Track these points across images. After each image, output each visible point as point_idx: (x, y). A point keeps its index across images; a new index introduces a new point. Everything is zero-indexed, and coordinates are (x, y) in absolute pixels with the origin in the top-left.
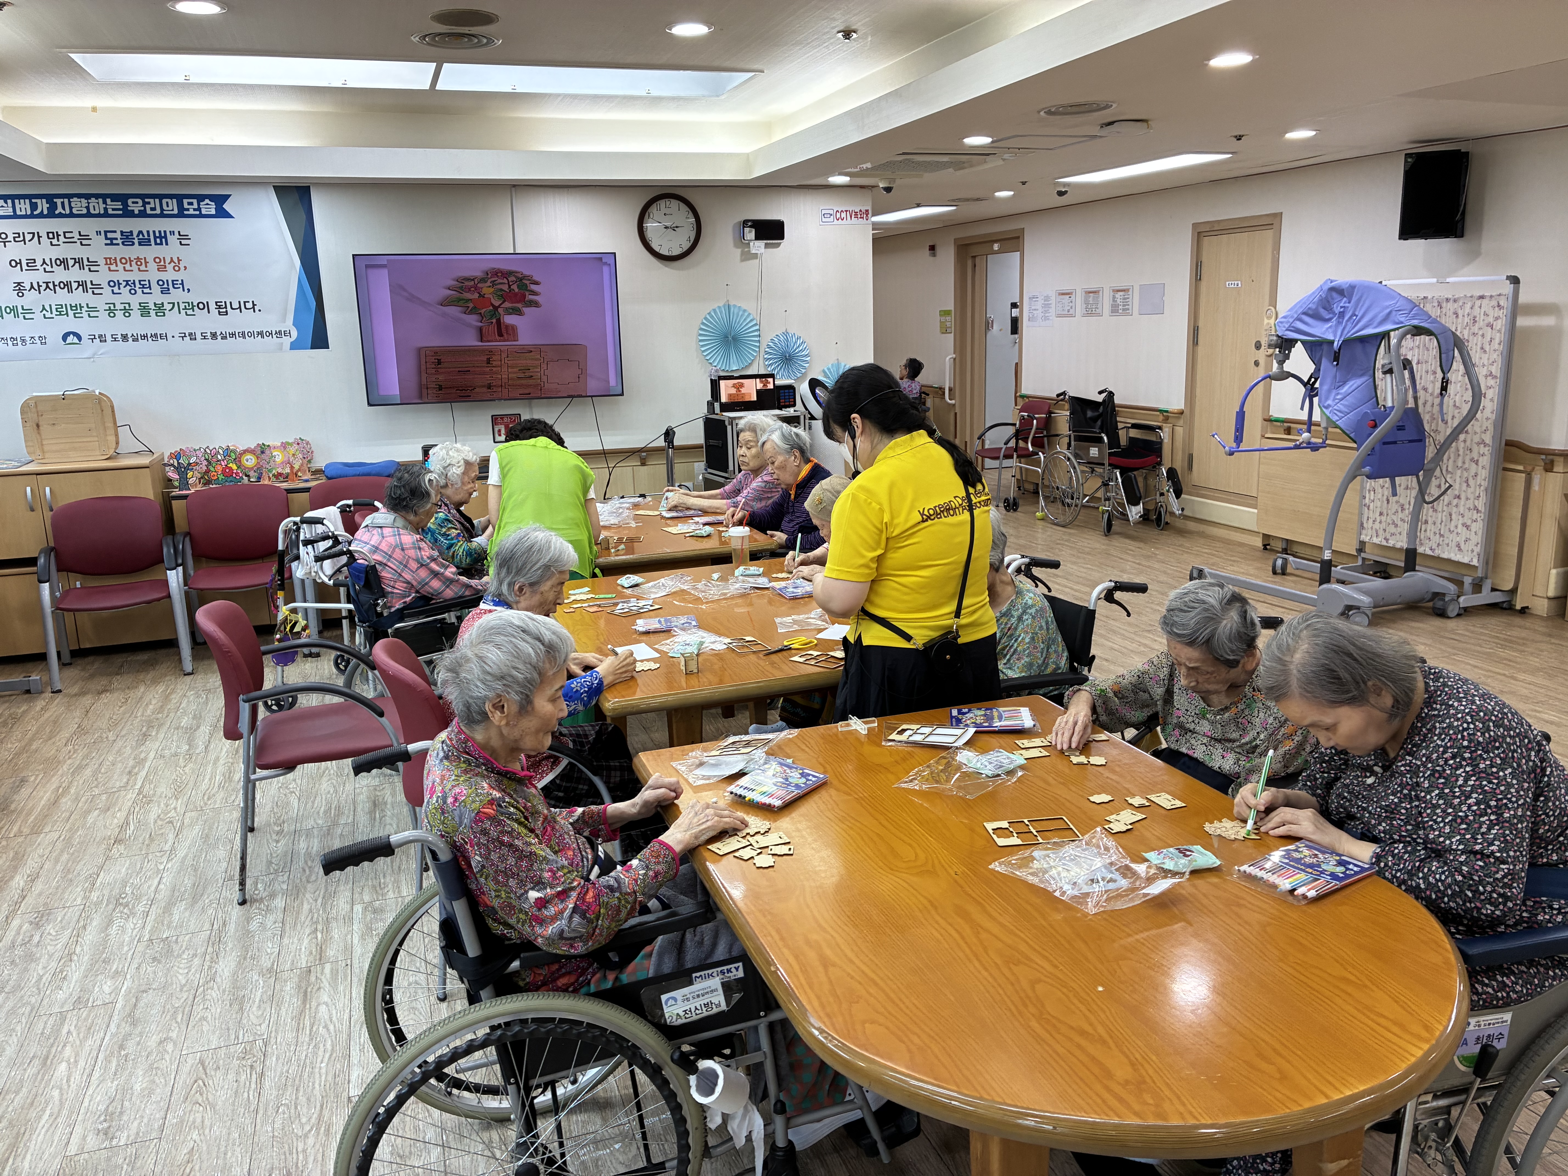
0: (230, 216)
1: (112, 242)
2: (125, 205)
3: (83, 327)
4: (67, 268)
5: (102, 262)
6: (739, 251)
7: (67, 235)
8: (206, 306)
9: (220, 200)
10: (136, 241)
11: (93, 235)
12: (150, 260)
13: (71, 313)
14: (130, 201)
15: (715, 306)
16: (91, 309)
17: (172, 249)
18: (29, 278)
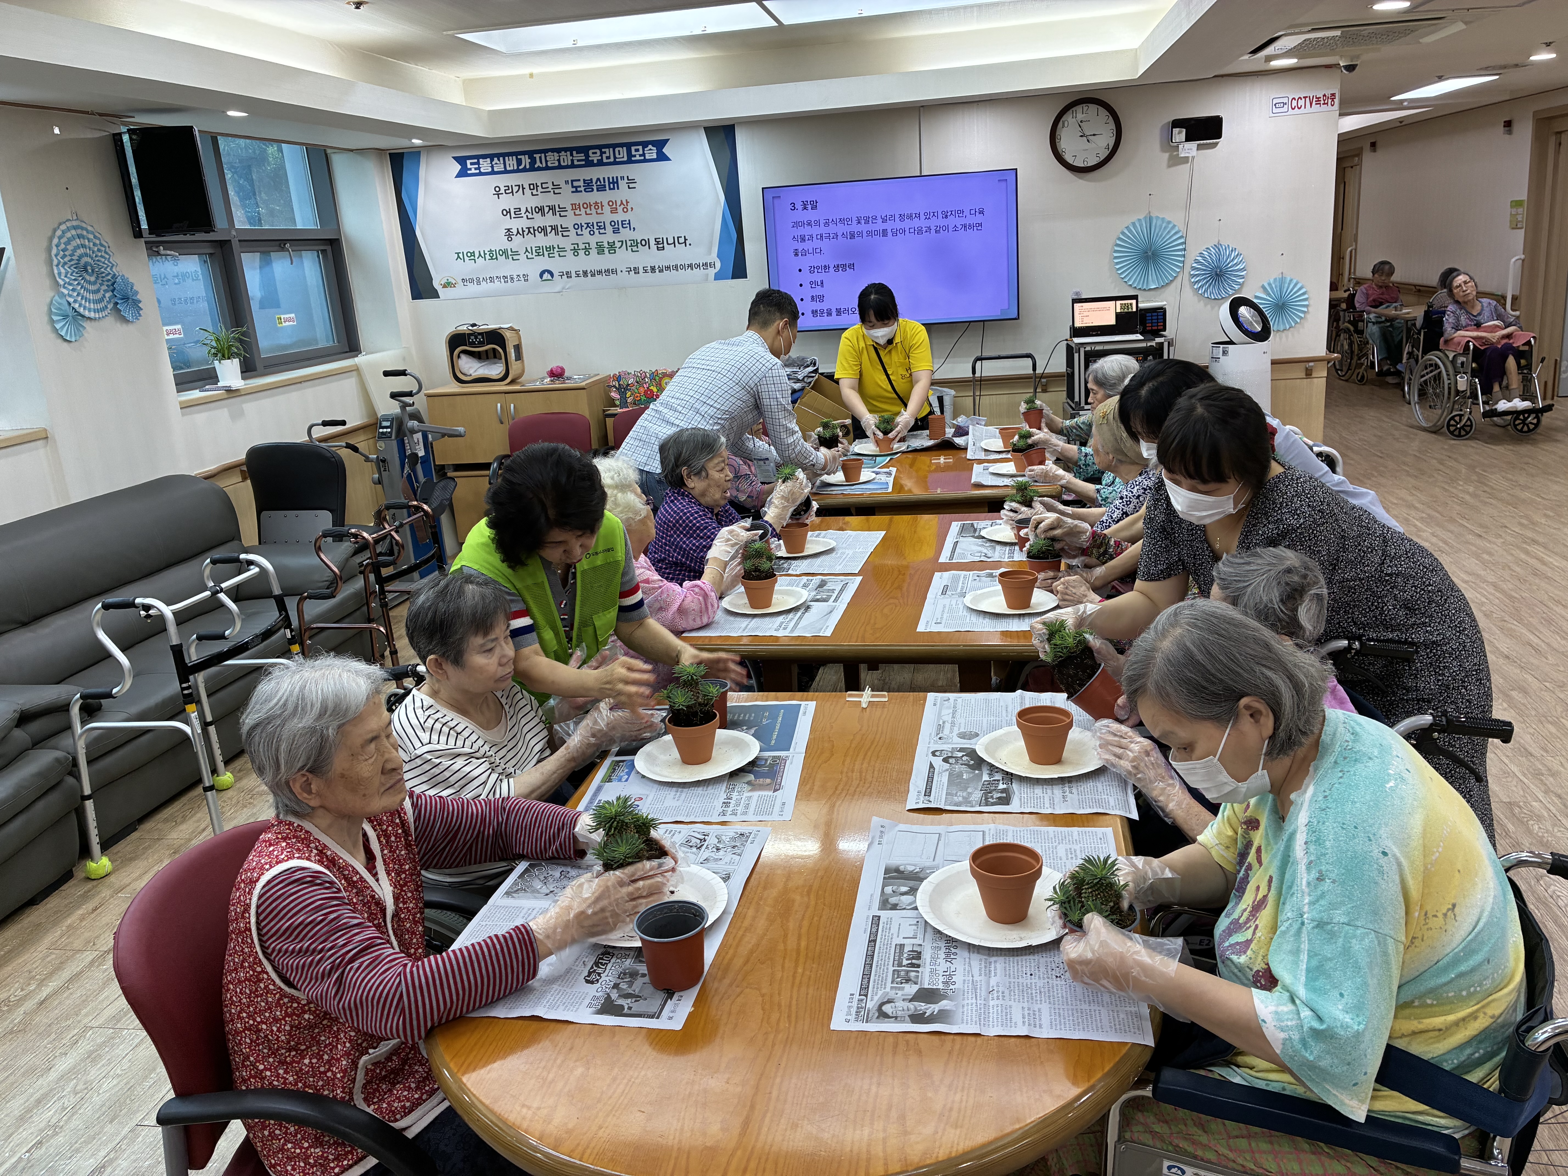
0: (668, 159)
1: (576, 190)
2: (587, 156)
3: (556, 265)
4: (543, 215)
5: (569, 208)
6: (1166, 155)
7: (544, 186)
8: (646, 243)
9: (660, 145)
10: (595, 188)
11: (563, 185)
12: (605, 203)
13: (546, 253)
14: (591, 152)
15: (1134, 219)
16: (562, 249)
17: (622, 193)
18: (516, 224)
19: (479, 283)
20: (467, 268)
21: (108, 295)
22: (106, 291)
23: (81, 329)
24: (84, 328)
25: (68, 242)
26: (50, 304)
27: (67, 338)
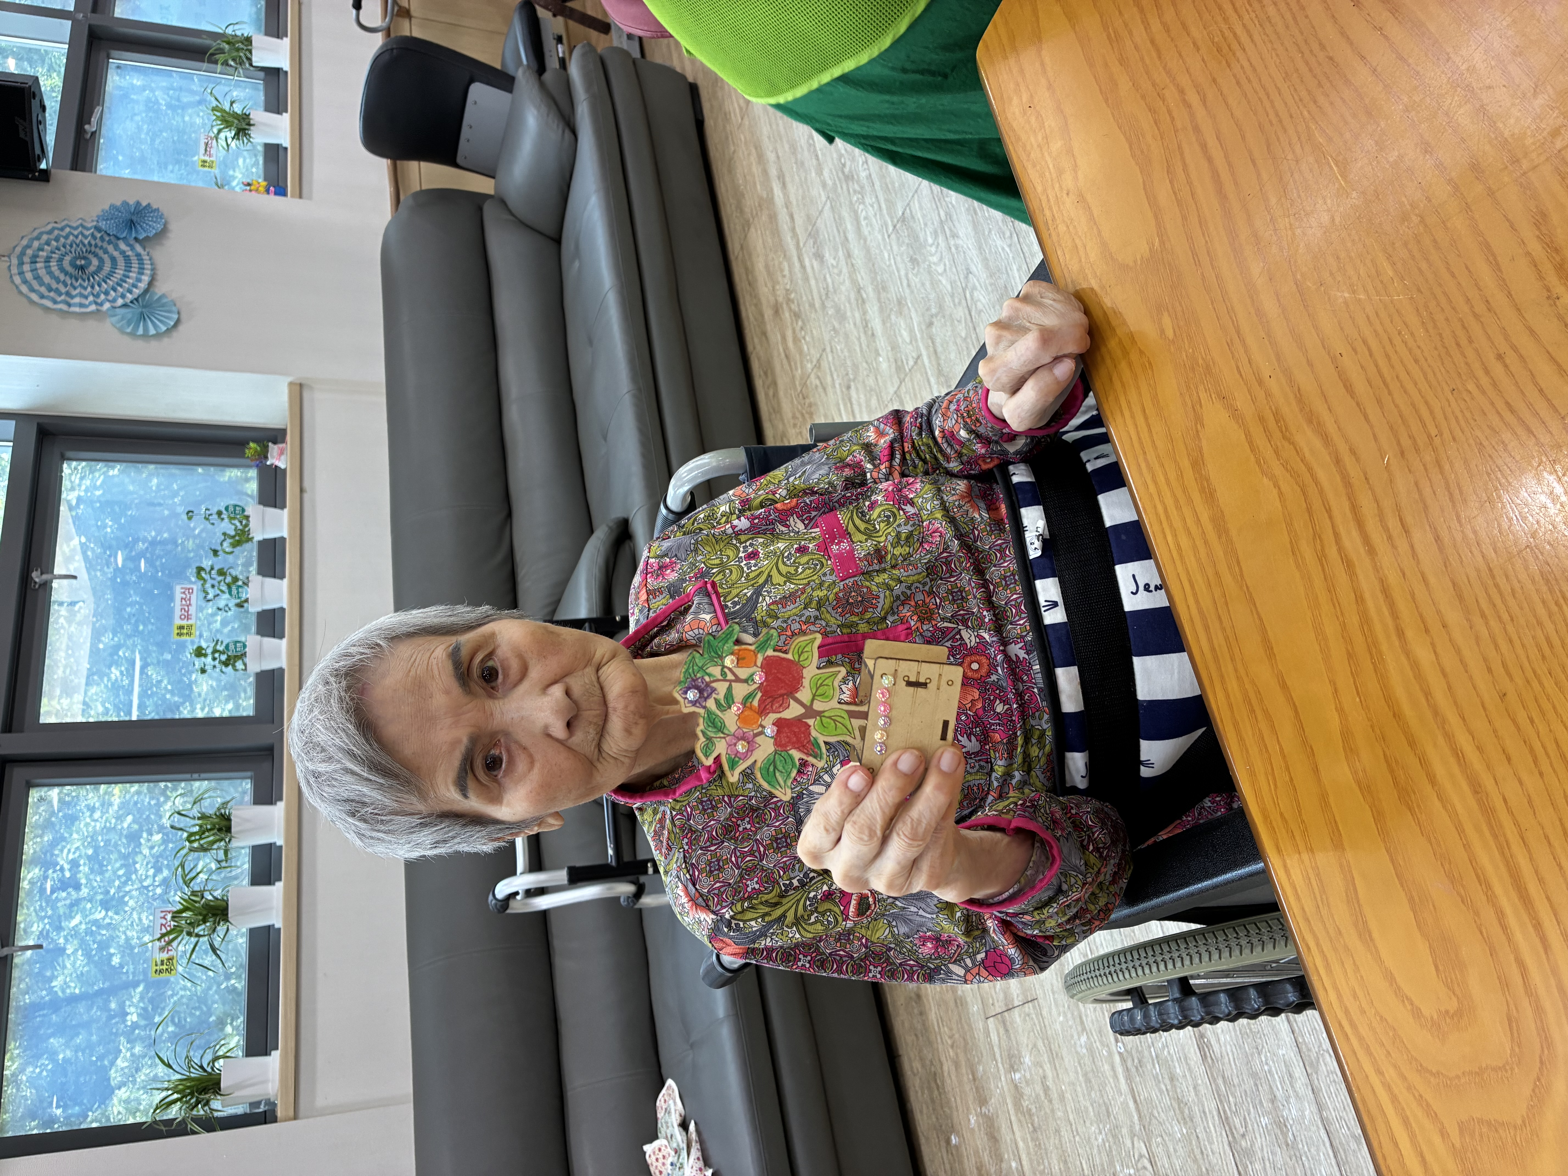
21: (123, 246)
22: (116, 247)
23: (165, 300)
24: (163, 296)
25: (37, 278)
26: (121, 331)
27: (172, 323)
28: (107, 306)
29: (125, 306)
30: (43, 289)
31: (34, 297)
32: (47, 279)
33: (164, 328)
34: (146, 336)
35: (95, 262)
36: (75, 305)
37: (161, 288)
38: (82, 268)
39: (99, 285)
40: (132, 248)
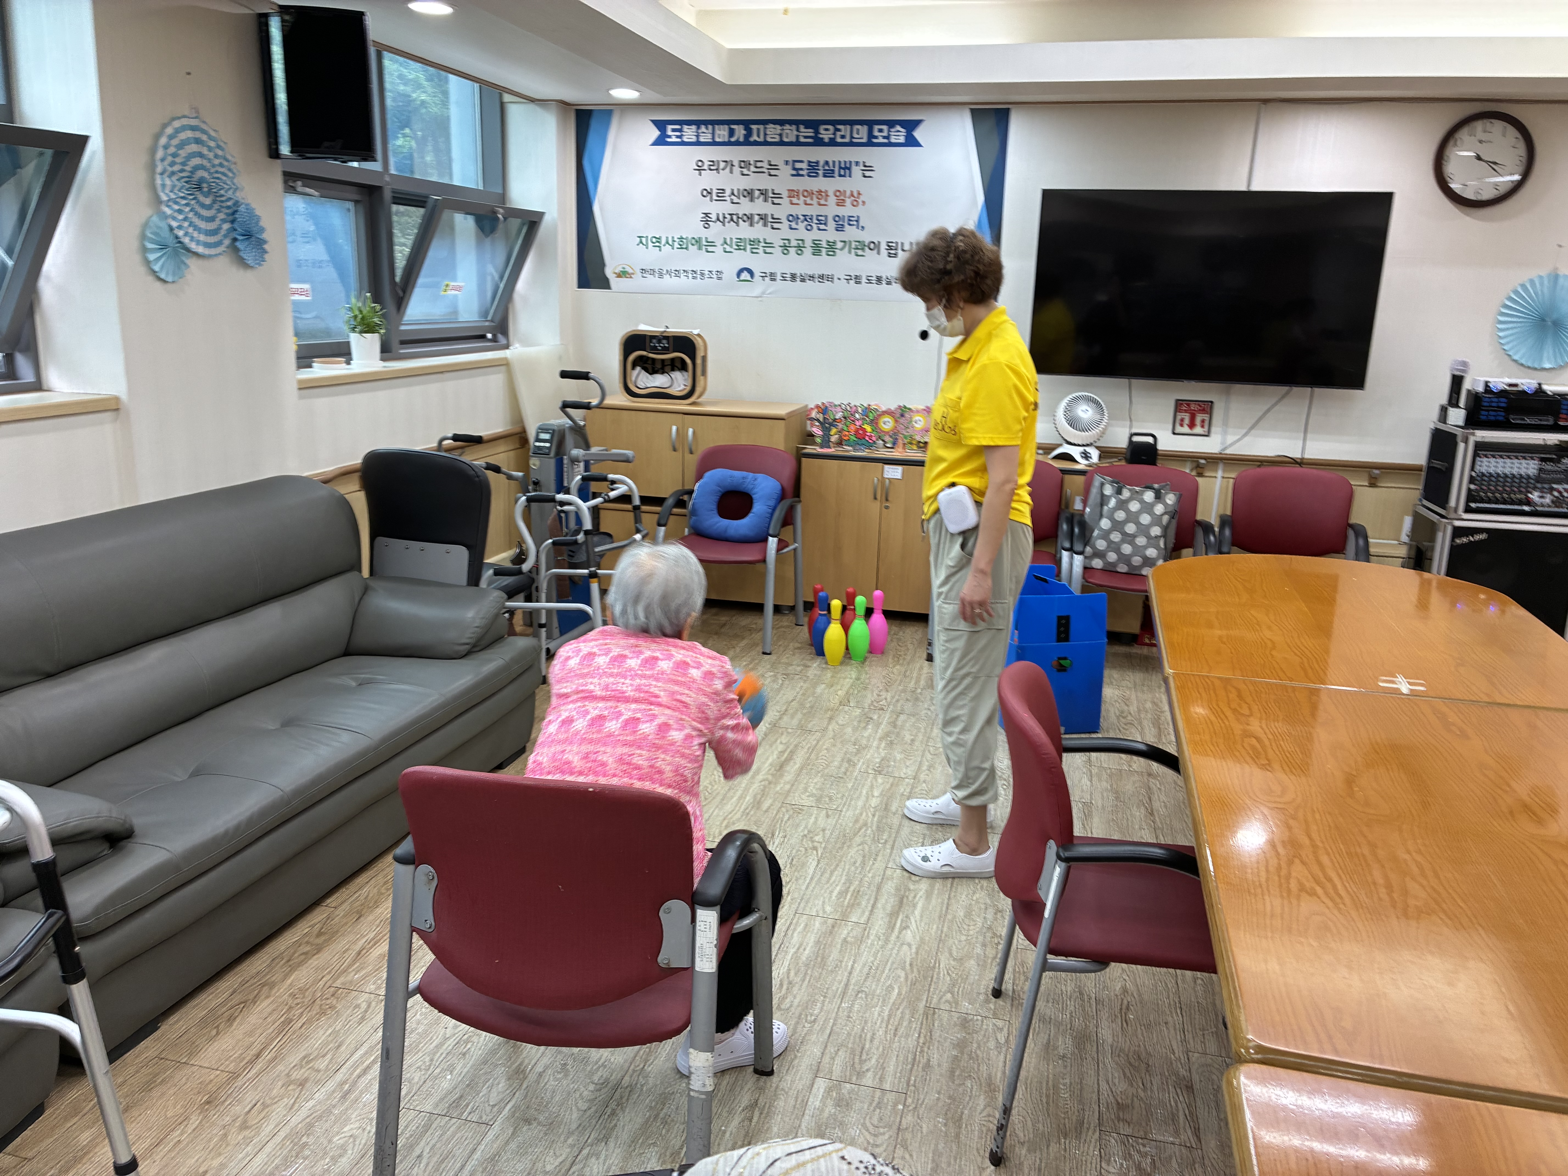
0: (918, 145)
1: (797, 173)
2: (817, 132)
3: (758, 263)
4: (752, 200)
5: (785, 194)
7: (759, 164)
8: (875, 246)
9: (911, 126)
10: (821, 172)
11: (782, 166)
12: (831, 193)
13: (749, 247)
14: (822, 129)
15: (1534, 274)
16: (768, 245)
17: (854, 182)
18: (716, 208)
19: (661, 275)
20: (650, 257)
21: (226, 226)
22: (224, 221)
23: (183, 267)
24: (187, 266)
25: (181, 145)
26: (146, 225)
27: (163, 276)
28: (168, 211)
29: (171, 229)
30: (172, 150)
31: (163, 141)
32: (183, 153)
33: (157, 268)
34: (144, 250)
35: (208, 201)
36: (163, 180)
37: (192, 262)
38: (199, 188)
39: (187, 205)
40: (225, 236)
